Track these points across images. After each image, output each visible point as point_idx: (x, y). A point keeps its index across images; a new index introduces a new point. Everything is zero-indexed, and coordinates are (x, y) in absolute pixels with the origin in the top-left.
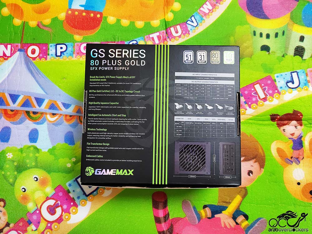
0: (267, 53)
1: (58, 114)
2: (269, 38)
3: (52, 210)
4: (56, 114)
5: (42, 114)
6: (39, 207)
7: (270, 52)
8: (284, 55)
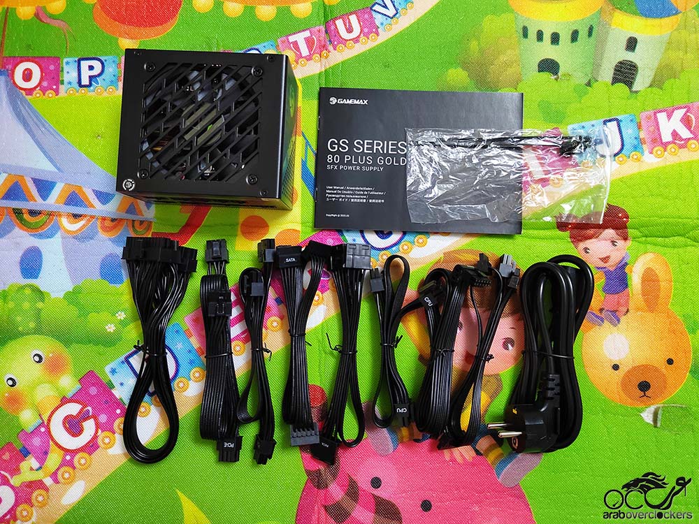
0: (553, 77)
1: (85, 216)
2: (558, 44)
3: (73, 426)
4: (80, 216)
5: (51, 214)
6: (45, 418)
7: (559, 74)
8: (590, 80)
